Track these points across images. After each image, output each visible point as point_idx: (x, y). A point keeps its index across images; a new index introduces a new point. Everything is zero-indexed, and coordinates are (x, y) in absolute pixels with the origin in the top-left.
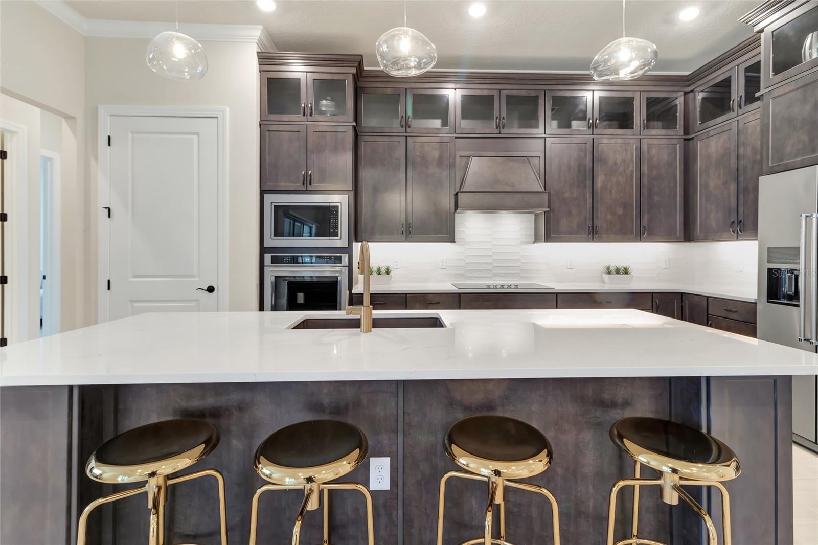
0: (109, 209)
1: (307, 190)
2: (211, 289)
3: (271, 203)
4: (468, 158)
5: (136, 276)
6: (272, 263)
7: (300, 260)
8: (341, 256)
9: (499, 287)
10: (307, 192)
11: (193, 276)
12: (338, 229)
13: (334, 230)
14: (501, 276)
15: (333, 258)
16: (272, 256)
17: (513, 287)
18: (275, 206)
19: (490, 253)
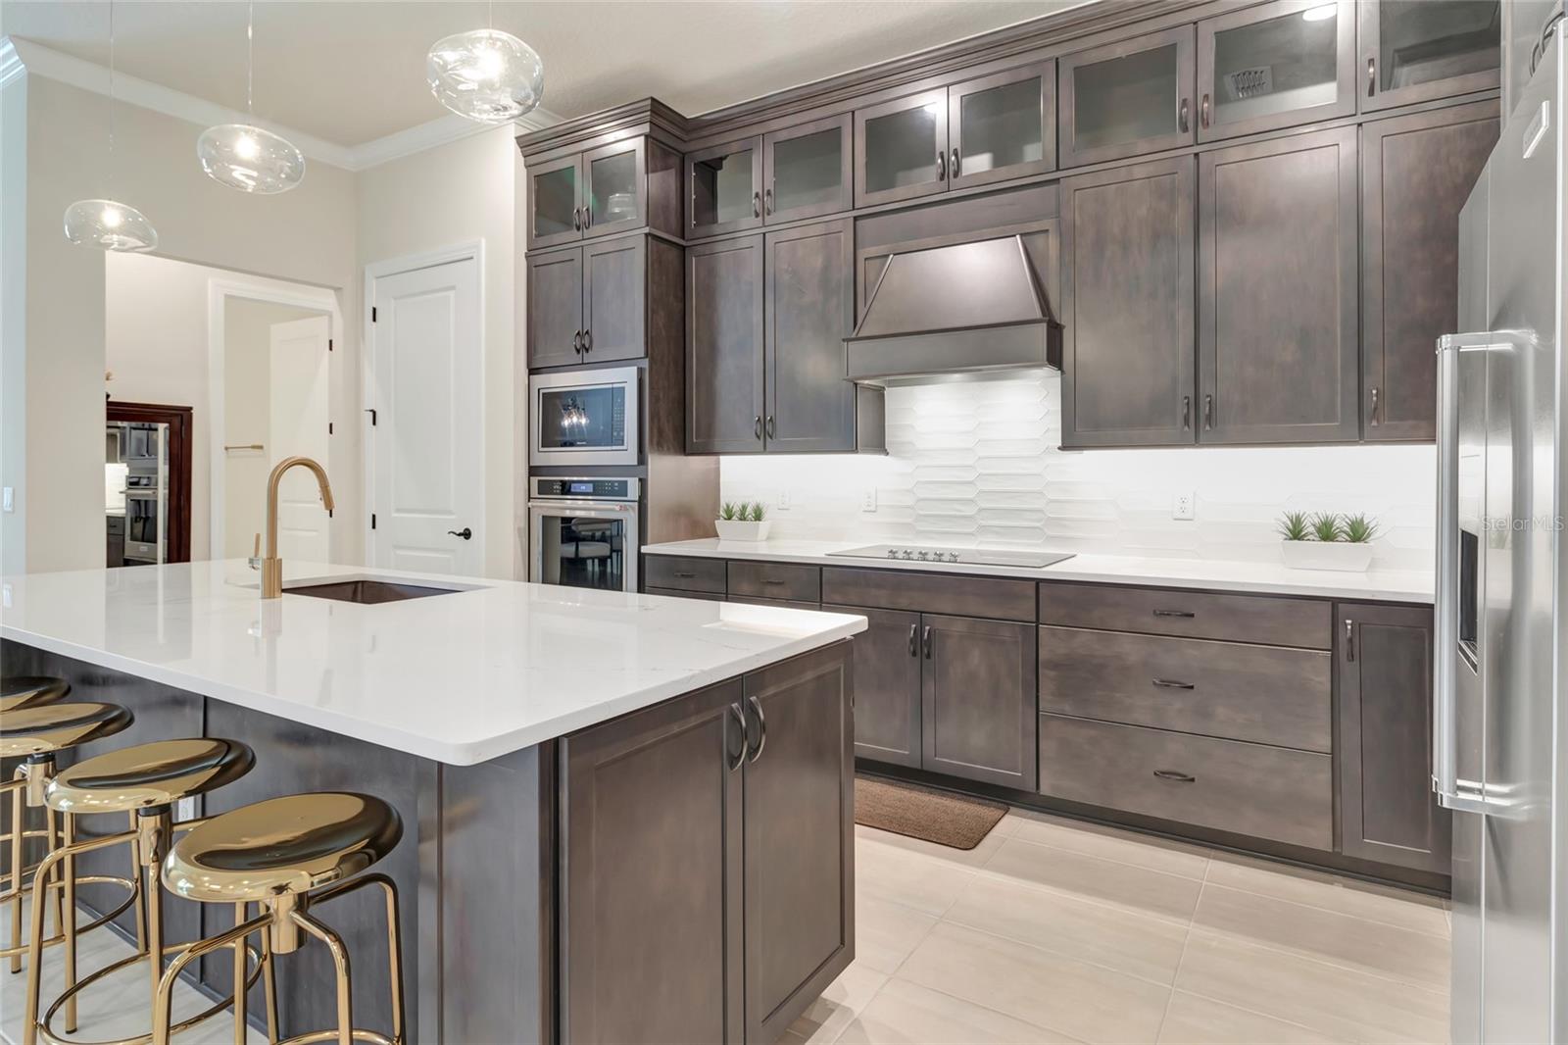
0: (374, 413)
1: (583, 364)
2: (467, 534)
3: (539, 390)
4: (884, 259)
5: (398, 510)
6: (539, 493)
7: (575, 488)
8: (626, 482)
9: (915, 555)
10: (583, 365)
11: (450, 513)
12: (623, 431)
13: (618, 434)
14: (997, 533)
15: (616, 484)
16: (539, 481)
17: (946, 557)
18: (544, 394)
19: (970, 476)
